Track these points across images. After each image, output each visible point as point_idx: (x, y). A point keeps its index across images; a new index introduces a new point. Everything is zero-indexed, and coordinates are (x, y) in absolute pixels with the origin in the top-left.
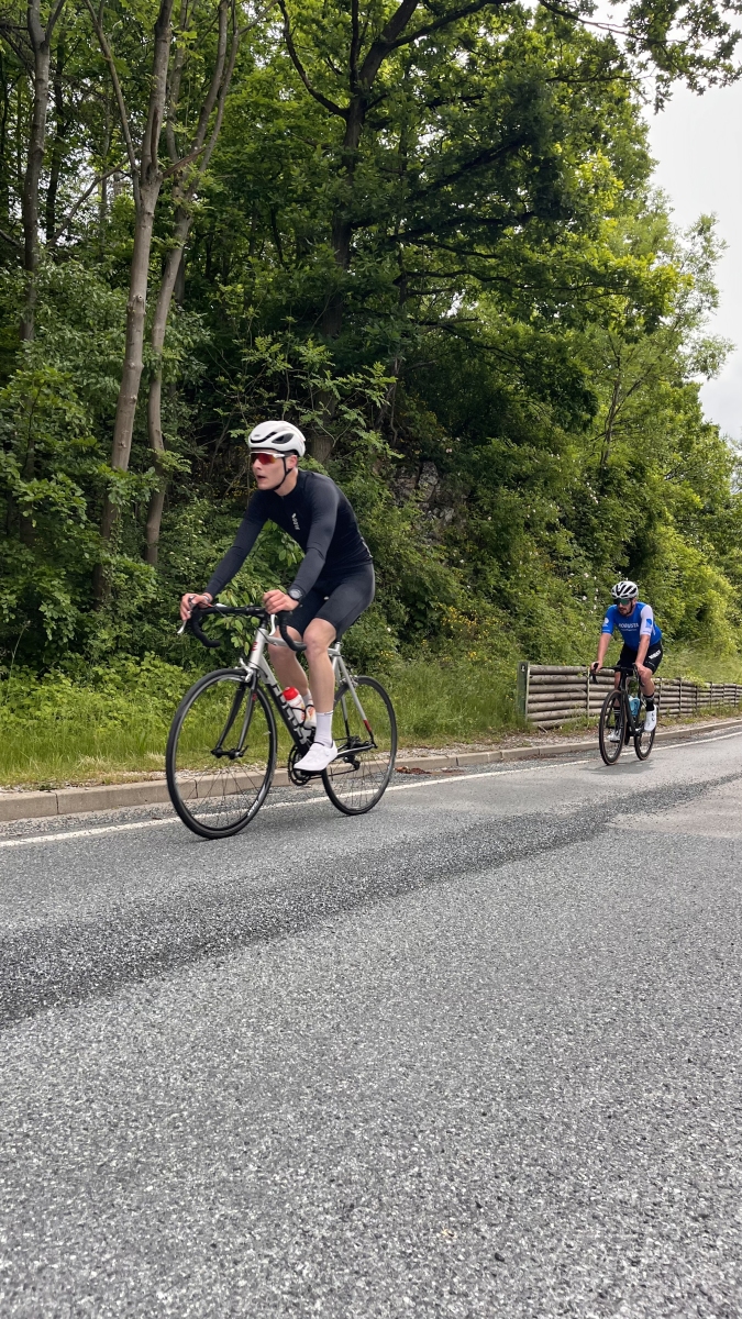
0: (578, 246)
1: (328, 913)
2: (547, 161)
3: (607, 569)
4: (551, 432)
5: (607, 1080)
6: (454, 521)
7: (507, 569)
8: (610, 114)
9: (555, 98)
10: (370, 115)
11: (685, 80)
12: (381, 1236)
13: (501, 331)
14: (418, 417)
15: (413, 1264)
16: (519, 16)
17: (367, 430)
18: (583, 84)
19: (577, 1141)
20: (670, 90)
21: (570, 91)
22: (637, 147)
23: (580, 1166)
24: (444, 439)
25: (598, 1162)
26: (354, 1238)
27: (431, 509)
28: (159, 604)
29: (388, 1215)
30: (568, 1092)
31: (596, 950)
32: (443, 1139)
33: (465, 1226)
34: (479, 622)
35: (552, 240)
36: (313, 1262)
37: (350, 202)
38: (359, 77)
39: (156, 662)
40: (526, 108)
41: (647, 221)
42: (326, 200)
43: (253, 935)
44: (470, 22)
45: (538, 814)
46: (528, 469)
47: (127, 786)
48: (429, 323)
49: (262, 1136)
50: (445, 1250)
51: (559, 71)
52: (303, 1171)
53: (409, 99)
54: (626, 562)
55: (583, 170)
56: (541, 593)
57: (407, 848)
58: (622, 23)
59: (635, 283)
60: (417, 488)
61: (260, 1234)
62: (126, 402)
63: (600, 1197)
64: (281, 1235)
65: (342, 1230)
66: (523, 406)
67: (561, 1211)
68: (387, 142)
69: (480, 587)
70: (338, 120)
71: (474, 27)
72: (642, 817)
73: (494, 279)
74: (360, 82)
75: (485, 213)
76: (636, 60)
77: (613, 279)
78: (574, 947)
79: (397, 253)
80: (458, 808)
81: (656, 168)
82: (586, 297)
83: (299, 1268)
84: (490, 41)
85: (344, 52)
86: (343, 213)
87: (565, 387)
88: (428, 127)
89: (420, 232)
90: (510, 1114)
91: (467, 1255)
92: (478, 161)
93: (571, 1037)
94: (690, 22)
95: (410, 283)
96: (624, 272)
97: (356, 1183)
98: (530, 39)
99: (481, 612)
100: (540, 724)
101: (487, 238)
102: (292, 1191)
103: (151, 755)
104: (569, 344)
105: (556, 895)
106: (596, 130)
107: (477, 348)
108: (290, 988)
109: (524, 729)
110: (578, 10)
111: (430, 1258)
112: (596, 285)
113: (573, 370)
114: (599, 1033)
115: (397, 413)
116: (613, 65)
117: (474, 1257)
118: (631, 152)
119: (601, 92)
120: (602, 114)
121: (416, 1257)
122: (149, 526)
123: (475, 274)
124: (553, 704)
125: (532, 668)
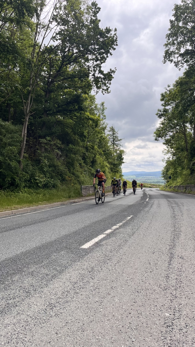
3: (88, 166)
4: (78, 141)
6: (64, 160)
7: (74, 168)
54: (91, 164)
56: (79, 172)
69: (70, 172)
76: (93, 85)
87: (81, 134)
96: (92, 118)
99: (71, 176)
100: (84, 195)
109: (82, 196)
124: (85, 192)
125: (83, 186)
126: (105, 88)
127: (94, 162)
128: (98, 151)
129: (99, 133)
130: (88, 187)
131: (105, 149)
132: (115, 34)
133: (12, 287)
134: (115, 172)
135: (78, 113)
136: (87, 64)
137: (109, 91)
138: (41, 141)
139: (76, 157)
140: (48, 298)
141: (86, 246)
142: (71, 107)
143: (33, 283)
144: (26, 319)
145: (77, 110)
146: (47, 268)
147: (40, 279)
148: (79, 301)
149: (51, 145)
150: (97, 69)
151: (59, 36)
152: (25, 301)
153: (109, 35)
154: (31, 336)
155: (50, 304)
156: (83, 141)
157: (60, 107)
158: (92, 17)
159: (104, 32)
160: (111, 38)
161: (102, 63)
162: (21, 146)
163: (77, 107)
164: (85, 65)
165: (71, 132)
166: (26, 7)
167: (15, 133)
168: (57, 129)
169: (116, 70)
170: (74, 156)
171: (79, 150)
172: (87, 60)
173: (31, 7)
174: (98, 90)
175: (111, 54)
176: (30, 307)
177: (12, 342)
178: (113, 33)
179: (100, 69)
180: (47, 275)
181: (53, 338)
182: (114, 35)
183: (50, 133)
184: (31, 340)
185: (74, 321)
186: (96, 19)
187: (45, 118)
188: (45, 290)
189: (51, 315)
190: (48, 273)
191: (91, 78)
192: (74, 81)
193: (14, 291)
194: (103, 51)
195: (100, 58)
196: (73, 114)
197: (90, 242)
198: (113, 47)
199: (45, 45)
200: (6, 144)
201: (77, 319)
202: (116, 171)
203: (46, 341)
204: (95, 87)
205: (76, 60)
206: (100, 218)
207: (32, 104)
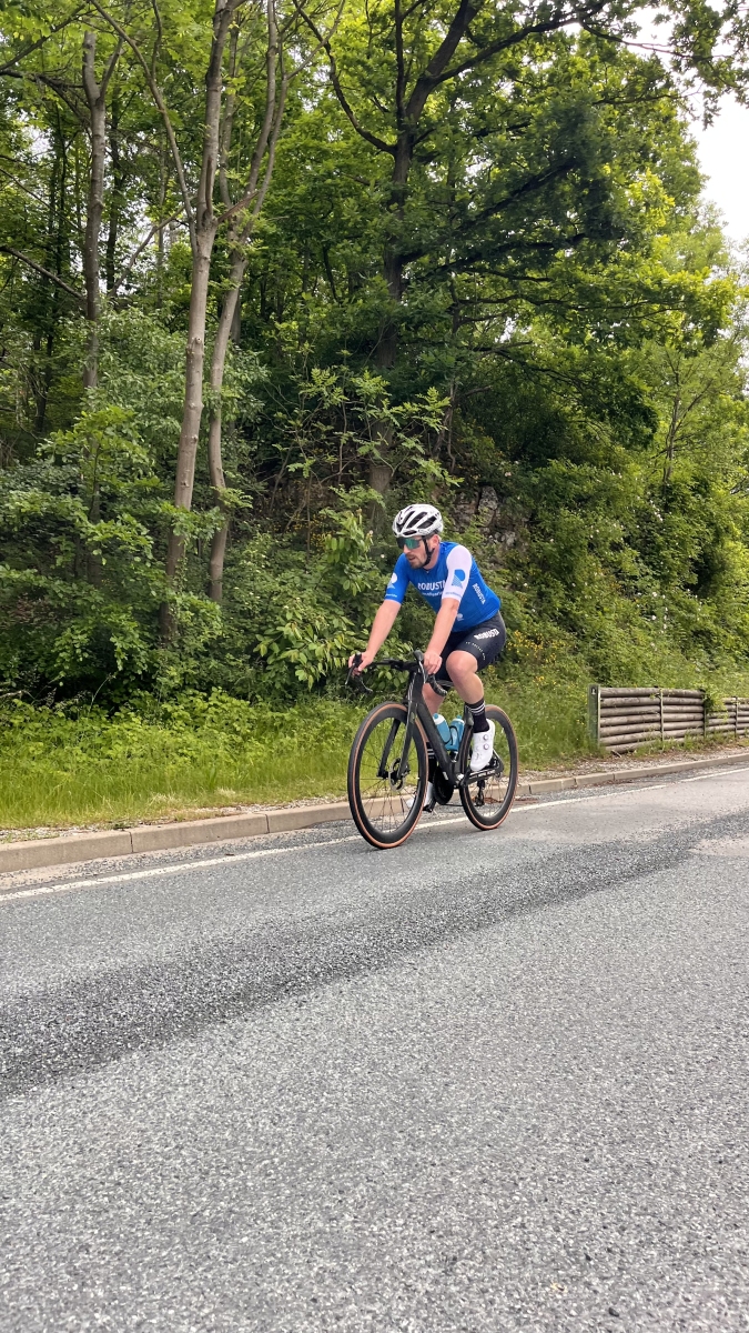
0: (631, 264)
1: (409, 948)
2: (596, 183)
3: (675, 588)
4: (613, 450)
5: (715, 1123)
7: (572, 591)
8: (658, 133)
9: (602, 120)
10: (418, 150)
11: (733, 94)
12: (487, 1291)
13: (555, 353)
14: (476, 442)
15: (523, 1321)
16: (564, 43)
17: (426, 457)
18: (629, 105)
19: (688, 1188)
20: (718, 105)
21: (616, 112)
22: (687, 164)
23: (693, 1214)
24: (502, 463)
25: (711, 1210)
26: (459, 1292)
27: (492, 533)
28: (224, 640)
29: (494, 1268)
30: (674, 1136)
31: (690, 983)
32: (545, 1187)
33: (575, 1280)
34: (546, 646)
35: (605, 260)
36: (418, 1317)
37: (401, 236)
38: (405, 114)
39: (224, 697)
40: (573, 133)
41: (700, 236)
42: (377, 234)
43: (334, 972)
44: (514, 52)
45: (618, 842)
46: (590, 489)
47: (200, 823)
48: (483, 349)
49: (356, 1185)
50: (556, 1305)
51: (604, 94)
52: (401, 1222)
53: (455, 131)
54: (694, 579)
55: (632, 189)
56: (609, 615)
57: (484, 880)
58: (666, 42)
59: (691, 299)
60: (477, 513)
61: (361, 1288)
62: (187, 441)
63: (715, 1248)
64: (383, 1289)
65: (446, 1284)
66: (581, 426)
67: (676, 1262)
68: (435, 174)
69: (545, 611)
70: (387, 157)
71: (518, 56)
72: (727, 842)
73: (547, 301)
74: (406, 119)
75: (535, 238)
76: (682, 78)
77: (669, 295)
78: (667, 980)
79: (449, 284)
80: (534, 838)
81: (707, 183)
82: (642, 314)
83: (404, 1324)
84: (534, 69)
85: (390, 90)
86: (394, 246)
87: (623, 405)
88: (475, 157)
89: (472, 260)
90: (614, 1160)
91: (580, 1310)
92: (526, 187)
93: (673, 1077)
94: (736, 37)
95: (463, 310)
96: (679, 287)
97: (457, 1234)
98: (574, 64)
99: (548, 635)
100: (614, 748)
101: (539, 262)
102: (391, 1243)
103: (222, 791)
104: (624, 362)
105: (644, 925)
106: (644, 150)
107: (533, 371)
108: (375, 1028)
109: (597, 754)
110: (621, 32)
111: (541, 1314)
112: (652, 302)
113: (631, 387)
114: (702, 1072)
115: (454, 440)
116: (660, 84)
117: (586, 1313)
118: (681, 170)
119: (648, 112)
120: (649, 134)
121: (526, 1312)
122: (213, 563)
123: (527, 298)
124: (625, 728)
125: (607, 690)
127: (710, 570)
130: (645, 700)
170: (578, 520)
174: (714, 97)
204: (698, 83)
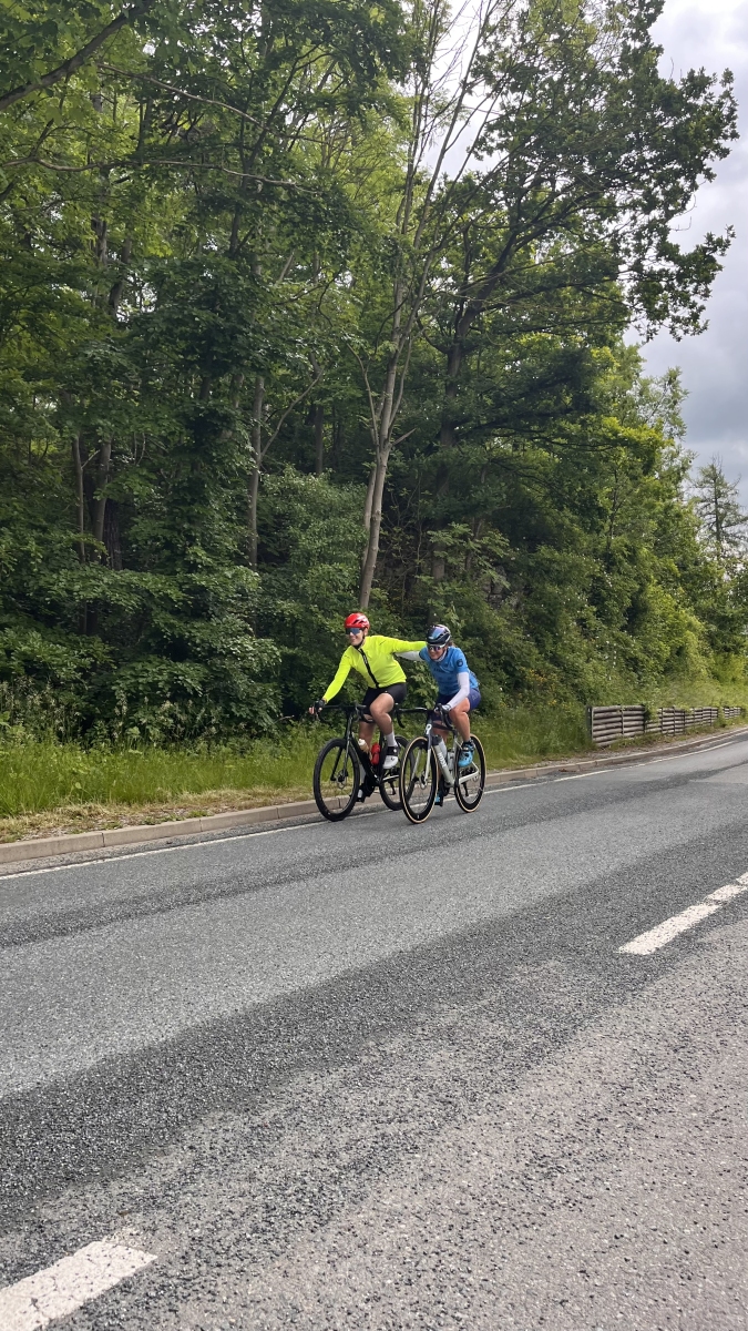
2: (584, 384)
3: (617, 629)
6: (518, 606)
7: (557, 639)
34: (546, 677)
54: (628, 622)
69: (542, 653)
77: (622, 442)
96: (629, 438)
99: (546, 670)
100: (601, 744)
109: (593, 748)
124: (605, 732)
125: (595, 709)
126: (684, 312)
127: (636, 614)
128: (653, 567)
129: (657, 494)
130: (614, 713)
131: (685, 558)
132: (727, 95)
133: (387, 1077)
134: (727, 650)
135: (573, 423)
136: (611, 227)
137: (701, 322)
138: (432, 540)
139: (564, 593)
140: (526, 1132)
141: (644, 944)
142: (547, 402)
143: (458, 1070)
144: (458, 1202)
145: (568, 410)
146: (503, 1019)
147: (482, 1057)
148: (650, 1161)
149: (468, 552)
150: (650, 243)
151: (500, 135)
152: (442, 1132)
153: (700, 102)
154: (487, 1270)
155: (539, 1159)
156: (594, 529)
157: (501, 405)
158: (630, 42)
159: (681, 92)
160: (707, 113)
161: (669, 215)
162: (361, 562)
163: (568, 400)
164: (601, 232)
165: (545, 498)
166: (380, 45)
167: (341, 514)
168: (493, 492)
169: (733, 236)
170: (557, 590)
171: (576, 566)
172: (610, 211)
173: (398, 41)
174: (654, 324)
175: (710, 176)
176: (467, 1158)
177: (423, 1284)
178: (716, 90)
179: (664, 239)
180: (507, 1045)
181: (573, 1287)
182: (722, 97)
183: (464, 506)
184: (489, 1286)
185: (646, 1236)
186: (647, 46)
187: (449, 452)
188: (511, 1100)
189: (549, 1199)
190: (511, 1039)
191: (626, 282)
192: (559, 299)
193: (397, 1092)
194: (677, 166)
195: (661, 198)
196: (555, 426)
197: (657, 930)
198: (718, 146)
199: (445, 176)
200: (308, 556)
201: (655, 1230)
202: (728, 645)
203: (548, 1294)
204: (644, 313)
205: (563, 219)
206: (683, 838)
207: (399, 402)
